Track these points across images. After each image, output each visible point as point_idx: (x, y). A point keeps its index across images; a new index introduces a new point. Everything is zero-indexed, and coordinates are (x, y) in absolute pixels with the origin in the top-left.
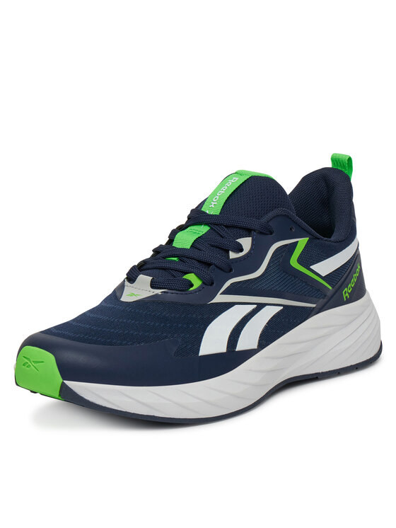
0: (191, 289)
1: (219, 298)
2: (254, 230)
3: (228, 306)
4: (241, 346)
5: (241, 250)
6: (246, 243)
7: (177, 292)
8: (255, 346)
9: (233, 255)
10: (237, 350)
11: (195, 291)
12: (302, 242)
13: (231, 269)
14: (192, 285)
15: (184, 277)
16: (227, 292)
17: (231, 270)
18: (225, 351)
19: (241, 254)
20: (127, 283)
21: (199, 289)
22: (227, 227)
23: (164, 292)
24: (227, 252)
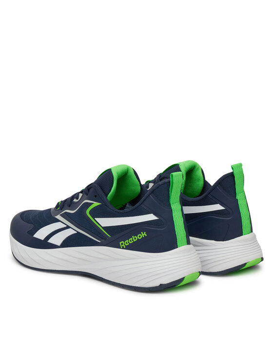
3: (58, 221)
4: (51, 241)
8: (59, 244)
10: (48, 241)
12: (96, 204)
18: (43, 239)
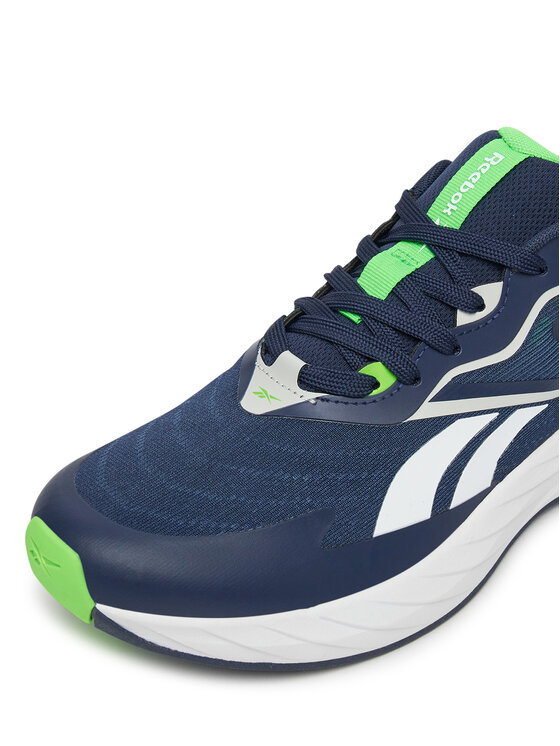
0: (375, 392)
1: (428, 410)
2: (510, 269)
5: (481, 307)
6: (491, 294)
7: (346, 400)
9: (463, 319)
11: (383, 396)
13: (457, 346)
14: (376, 385)
15: (362, 371)
16: (443, 396)
17: (457, 348)
19: (479, 316)
20: (259, 360)
21: (390, 392)
22: (461, 254)
23: (322, 399)
24: (454, 310)
